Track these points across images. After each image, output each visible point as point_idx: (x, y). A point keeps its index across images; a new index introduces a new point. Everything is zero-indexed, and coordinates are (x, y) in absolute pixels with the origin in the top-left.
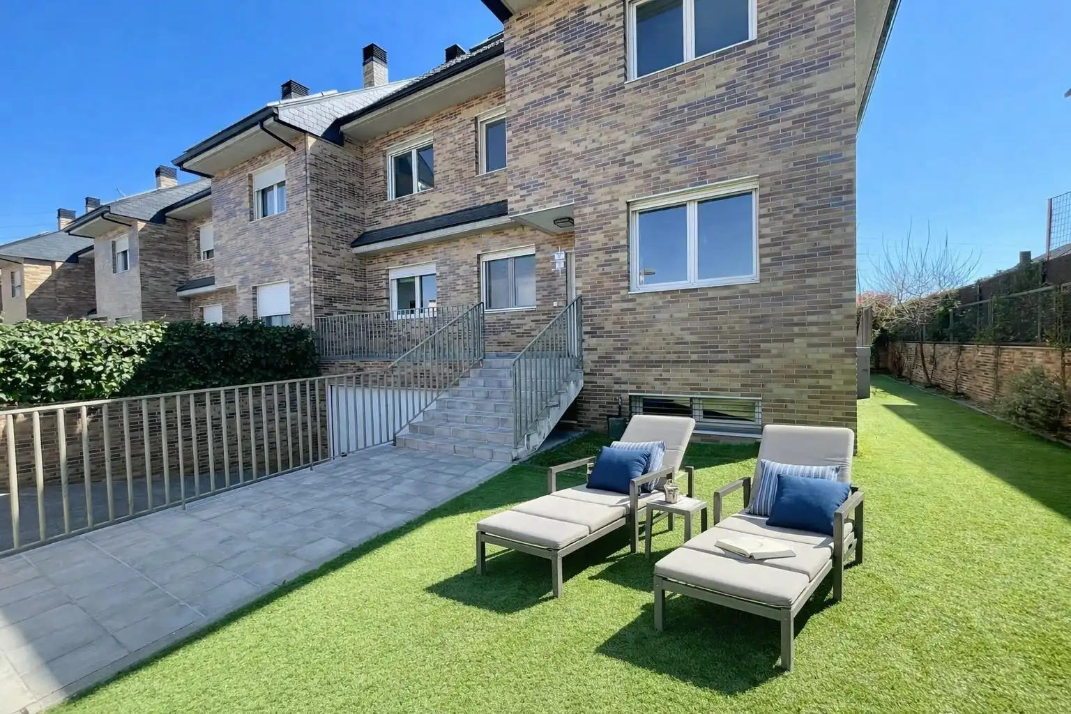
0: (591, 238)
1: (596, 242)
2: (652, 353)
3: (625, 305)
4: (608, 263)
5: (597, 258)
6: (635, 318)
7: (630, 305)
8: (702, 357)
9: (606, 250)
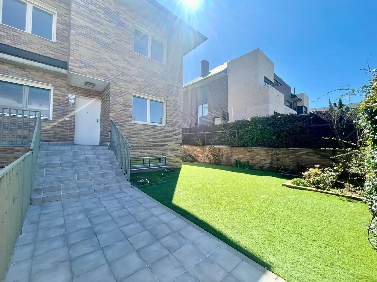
0: (118, 99)
1: (120, 101)
2: (139, 144)
3: (131, 127)
4: (124, 110)
5: (120, 107)
6: (134, 132)
7: (132, 127)
8: (153, 145)
9: (124, 105)
